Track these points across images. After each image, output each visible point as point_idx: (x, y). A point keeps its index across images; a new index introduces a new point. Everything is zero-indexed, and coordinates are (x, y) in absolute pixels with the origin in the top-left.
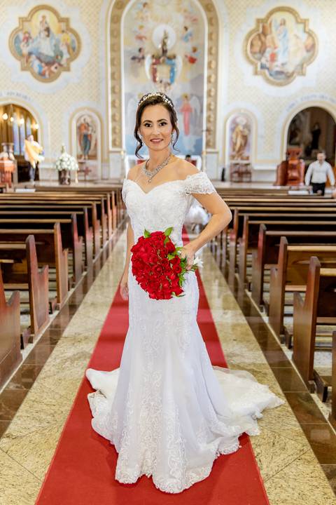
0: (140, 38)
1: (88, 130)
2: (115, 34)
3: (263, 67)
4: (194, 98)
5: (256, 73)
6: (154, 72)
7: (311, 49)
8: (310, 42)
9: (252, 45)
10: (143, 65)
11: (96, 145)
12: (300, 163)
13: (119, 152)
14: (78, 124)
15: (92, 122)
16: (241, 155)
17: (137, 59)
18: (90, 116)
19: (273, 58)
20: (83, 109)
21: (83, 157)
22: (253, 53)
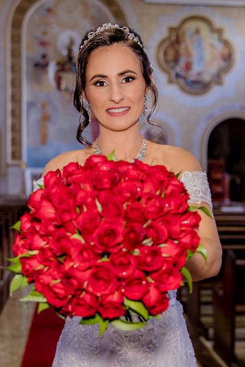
0: (43, 44)
2: (16, 39)
3: (178, 76)
5: (170, 82)
6: (58, 80)
7: (228, 58)
8: (226, 51)
9: (165, 54)
10: (46, 72)
12: (224, 178)
13: (19, 166)
17: (40, 66)
19: (188, 66)
22: (167, 61)
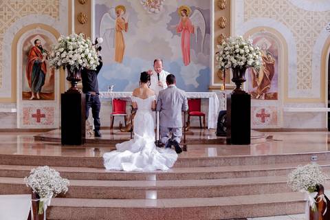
1: (42, 57)
4: (196, 11)
11: (52, 77)
14: (26, 49)
15: (47, 45)
16: (265, 91)
18: (43, 36)
20: (34, 26)
21: (33, 96)
